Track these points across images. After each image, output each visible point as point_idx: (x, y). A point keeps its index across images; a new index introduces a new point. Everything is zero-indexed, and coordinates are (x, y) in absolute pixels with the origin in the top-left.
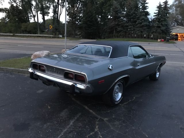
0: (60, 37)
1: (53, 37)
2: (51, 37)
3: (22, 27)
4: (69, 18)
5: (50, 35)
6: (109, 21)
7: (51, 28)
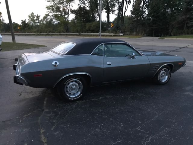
0: (121, 35)
1: (113, 35)
2: (111, 35)
3: (87, 26)
4: (131, 15)
5: (111, 33)
6: (179, 15)
7: (112, 26)
